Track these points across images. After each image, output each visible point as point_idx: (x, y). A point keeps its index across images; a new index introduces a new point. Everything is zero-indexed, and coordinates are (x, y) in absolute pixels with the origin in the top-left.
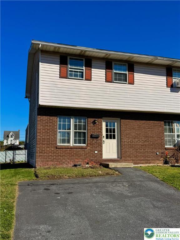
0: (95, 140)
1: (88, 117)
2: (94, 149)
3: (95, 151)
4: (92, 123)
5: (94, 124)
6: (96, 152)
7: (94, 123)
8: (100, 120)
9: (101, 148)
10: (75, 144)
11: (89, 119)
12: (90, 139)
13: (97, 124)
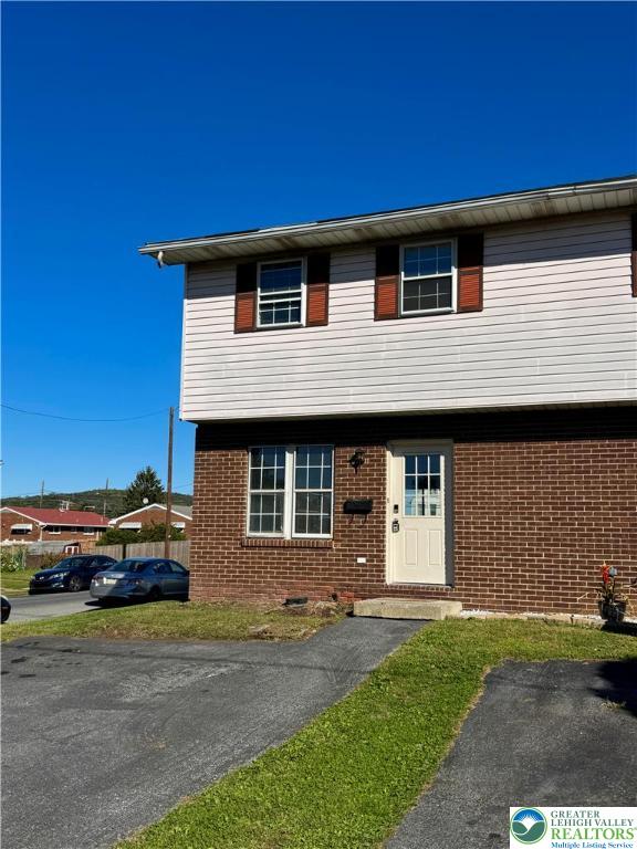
0: (358, 519)
1: (339, 445)
2: (354, 551)
3: (358, 556)
4: (350, 461)
5: (355, 466)
6: (361, 560)
7: (356, 462)
8: (377, 451)
9: (379, 546)
10: (296, 532)
11: (341, 451)
12: (343, 517)
13: (368, 466)
